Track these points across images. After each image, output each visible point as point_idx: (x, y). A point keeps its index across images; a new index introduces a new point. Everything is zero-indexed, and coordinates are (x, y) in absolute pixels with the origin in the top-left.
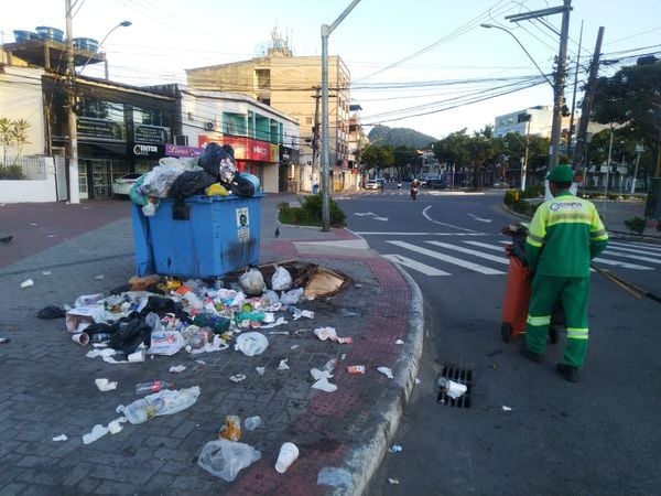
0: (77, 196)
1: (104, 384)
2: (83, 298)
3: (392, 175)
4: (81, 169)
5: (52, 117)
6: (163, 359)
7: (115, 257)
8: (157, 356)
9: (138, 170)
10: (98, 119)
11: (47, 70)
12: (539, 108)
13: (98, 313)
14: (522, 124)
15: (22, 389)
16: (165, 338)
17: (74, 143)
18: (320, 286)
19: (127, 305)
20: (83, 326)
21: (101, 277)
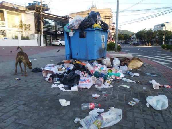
0: (43, 45)
1: (64, 103)
2: (48, 65)
3: (122, 42)
4: (44, 38)
5: (37, 24)
6: (86, 90)
7: (56, 56)
8: (83, 88)
9: (58, 38)
10: (48, 24)
11: (36, 11)
12: (167, 23)
13: (55, 69)
14: (162, 27)
15: (23, 102)
16: (85, 81)
17: (42, 30)
18: (133, 65)
19: (64, 68)
20: (49, 75)
21: (53, 61)
